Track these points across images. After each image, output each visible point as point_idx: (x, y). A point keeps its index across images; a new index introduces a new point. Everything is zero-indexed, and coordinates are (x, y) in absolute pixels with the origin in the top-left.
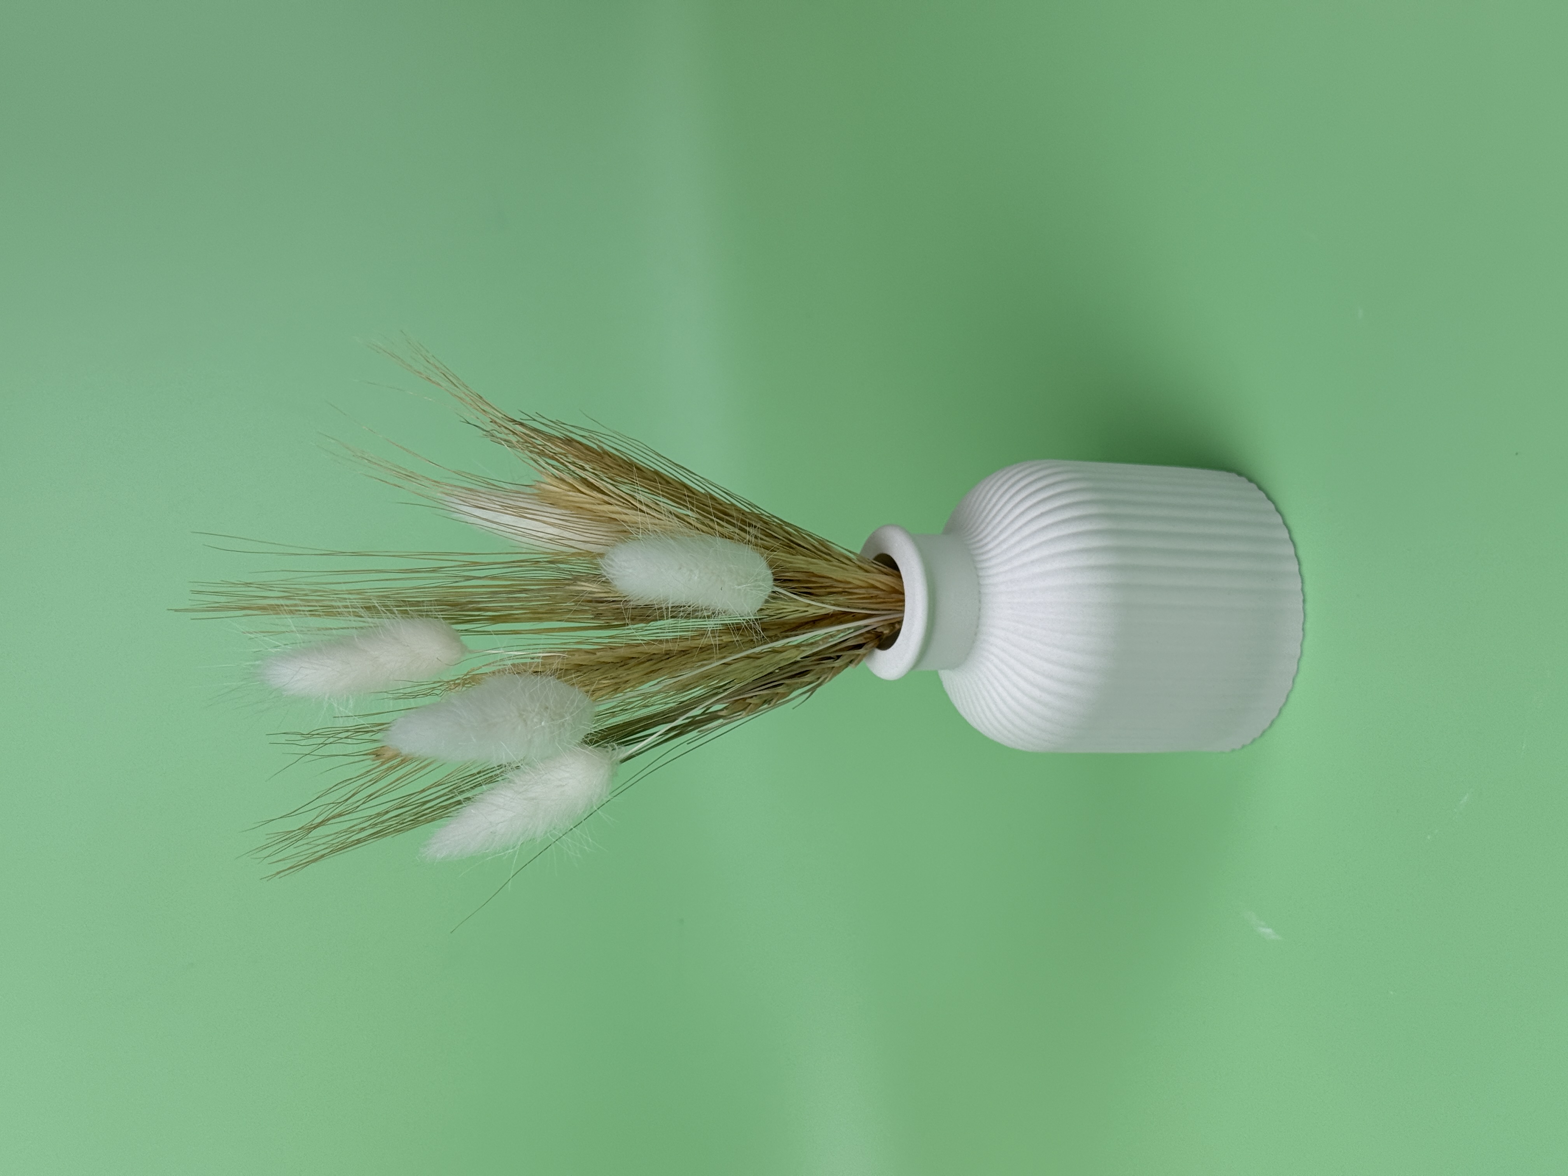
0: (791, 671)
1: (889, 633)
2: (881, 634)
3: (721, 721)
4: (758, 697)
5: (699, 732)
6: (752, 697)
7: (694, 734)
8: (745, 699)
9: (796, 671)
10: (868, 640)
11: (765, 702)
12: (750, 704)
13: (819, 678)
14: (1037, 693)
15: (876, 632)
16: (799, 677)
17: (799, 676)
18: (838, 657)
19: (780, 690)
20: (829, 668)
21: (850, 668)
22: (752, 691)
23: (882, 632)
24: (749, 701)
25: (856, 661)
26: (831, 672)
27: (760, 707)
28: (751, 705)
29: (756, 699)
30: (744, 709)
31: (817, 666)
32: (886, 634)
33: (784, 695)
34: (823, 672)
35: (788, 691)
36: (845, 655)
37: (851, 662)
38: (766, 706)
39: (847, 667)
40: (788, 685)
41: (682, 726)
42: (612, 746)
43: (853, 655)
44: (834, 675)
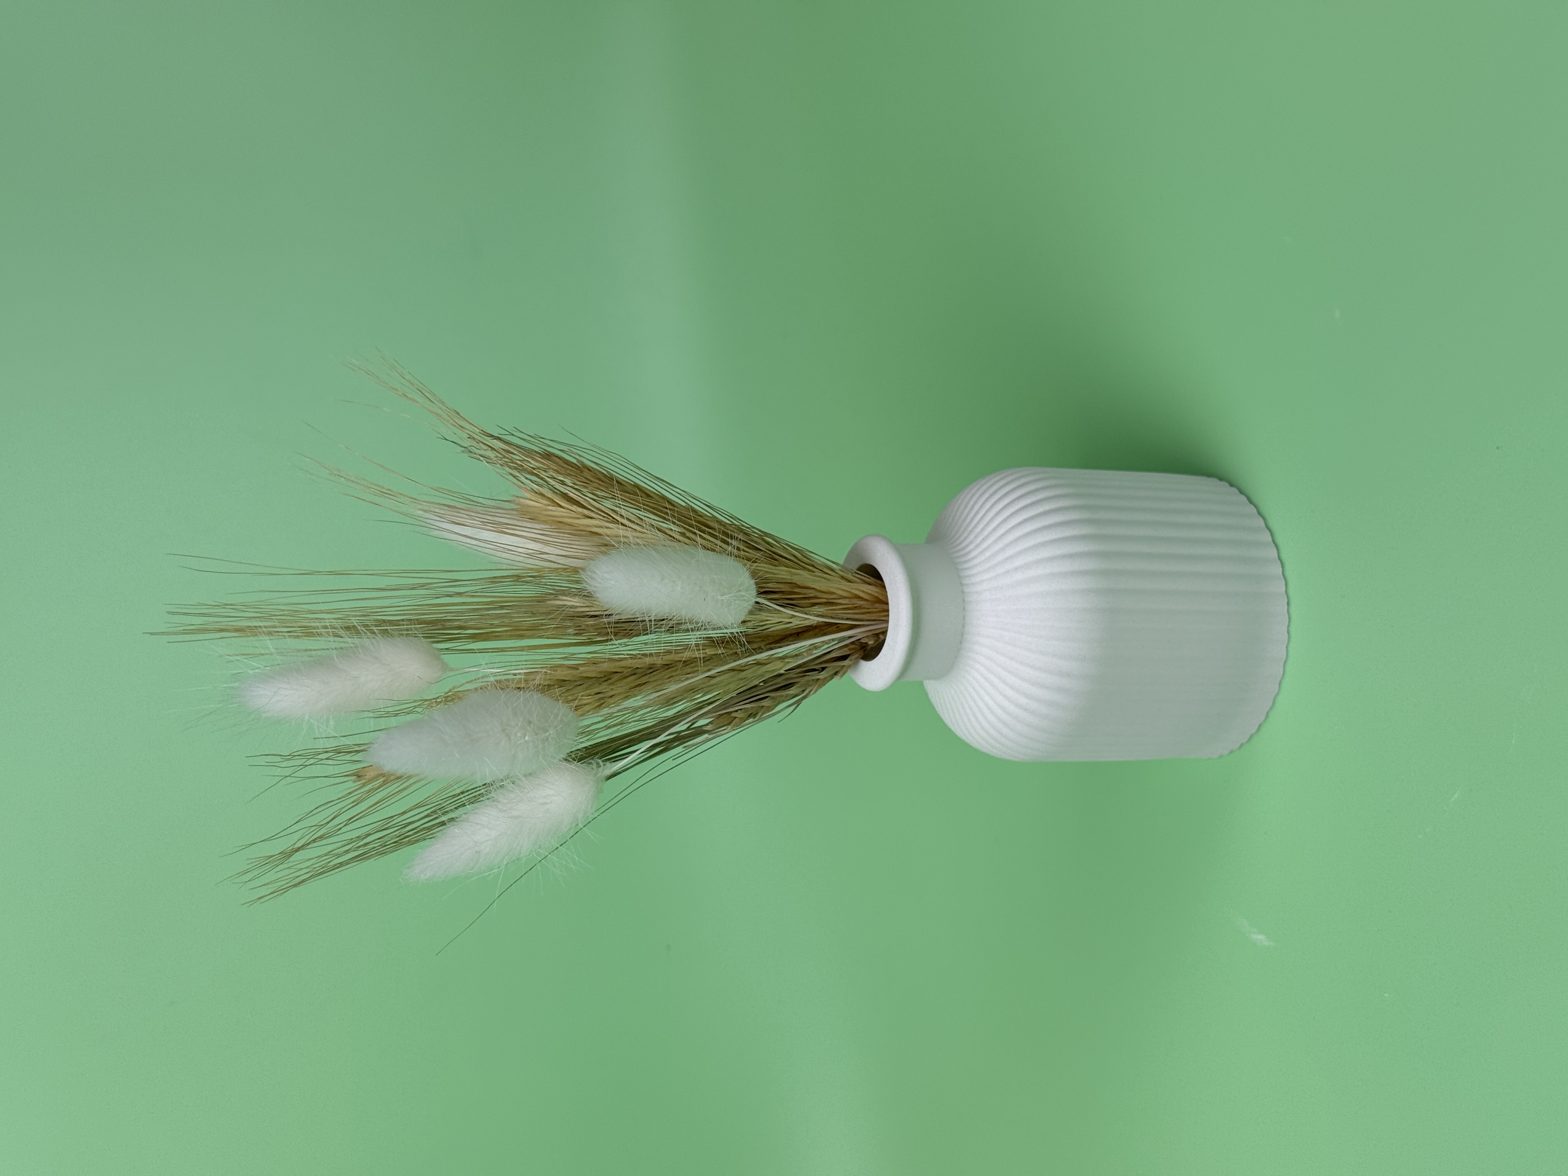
0: (775, 684)
1: (874, 644)
2: (865, 645)
3: (706, 736)
4: (743, 711)
5: (684, 747)
6: (737, 711)
7: (679, 749)
8: (730, 713)
9: (780, 683)
10: (853, 651)
11: (750, 716)
12: (736, 717)
13: (804, 691)
14: (1023, 701)
15: (860, 642)
16: (784, 690)
17: (784, 688)
18: (823, 669)
19: (765, 703)
20: (813, 680)
21: (835, 680)
22: (737, 704)
23: (866, 643)
24: (734, 715)
25: (841, 672)
26: (816, 684)
27: (745, 721)
28: (737, 719)
29: (742, 713)
30: (729, 724)
31: (802, 678)
32: (871, 644)
33: (769, 709)
34: (808, 684)
35: (772, 704)
36: (829, 667)
37: (836, 674)
38: (751, 720)
39: (832, 679)
40: (773, 698)
41: (666, 742)
42: (598, 763)
43: (839, 666)
44: (820, 687)
